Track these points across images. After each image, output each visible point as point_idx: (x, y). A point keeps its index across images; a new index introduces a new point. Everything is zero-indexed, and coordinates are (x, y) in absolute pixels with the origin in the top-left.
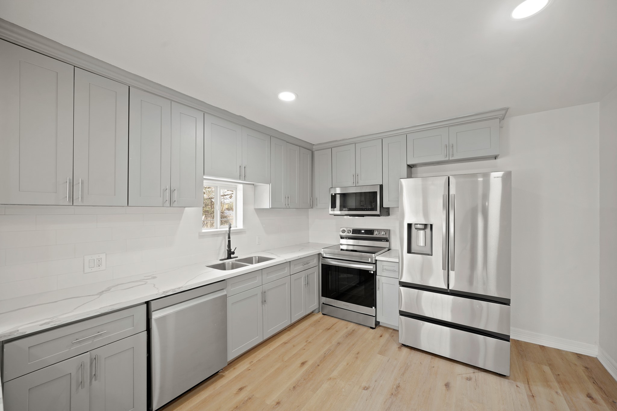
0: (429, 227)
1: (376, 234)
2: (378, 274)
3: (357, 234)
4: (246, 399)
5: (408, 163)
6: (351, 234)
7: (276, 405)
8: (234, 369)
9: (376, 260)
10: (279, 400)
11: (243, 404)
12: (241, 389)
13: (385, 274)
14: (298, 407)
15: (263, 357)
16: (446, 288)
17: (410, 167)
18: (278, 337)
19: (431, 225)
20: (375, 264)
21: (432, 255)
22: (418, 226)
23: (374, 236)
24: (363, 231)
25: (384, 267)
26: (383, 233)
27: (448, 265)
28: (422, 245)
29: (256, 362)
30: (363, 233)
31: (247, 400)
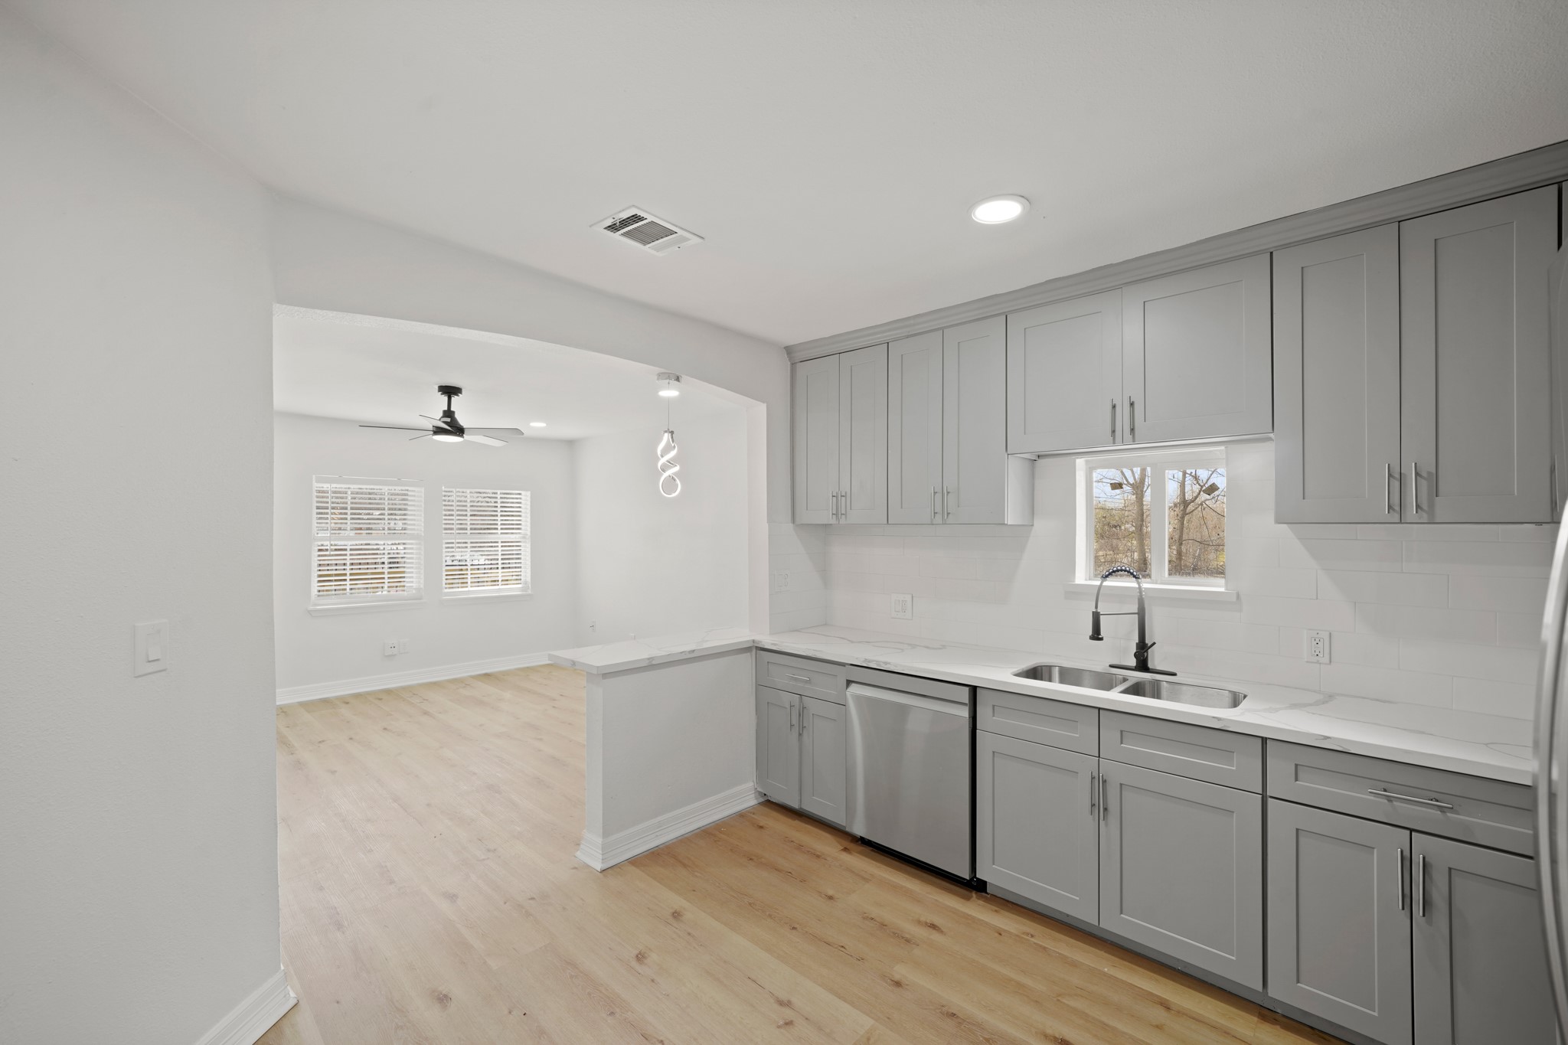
4: (907, 936)
7: (893, 981)
8: (996, 911)
10: (907, 985)
11: (893, 933)
12: (933, 926)
14: (888, 1018)
15: (1058, 953)
18: (1189, 987)
29: (1035, 943)
31: (903, 938)
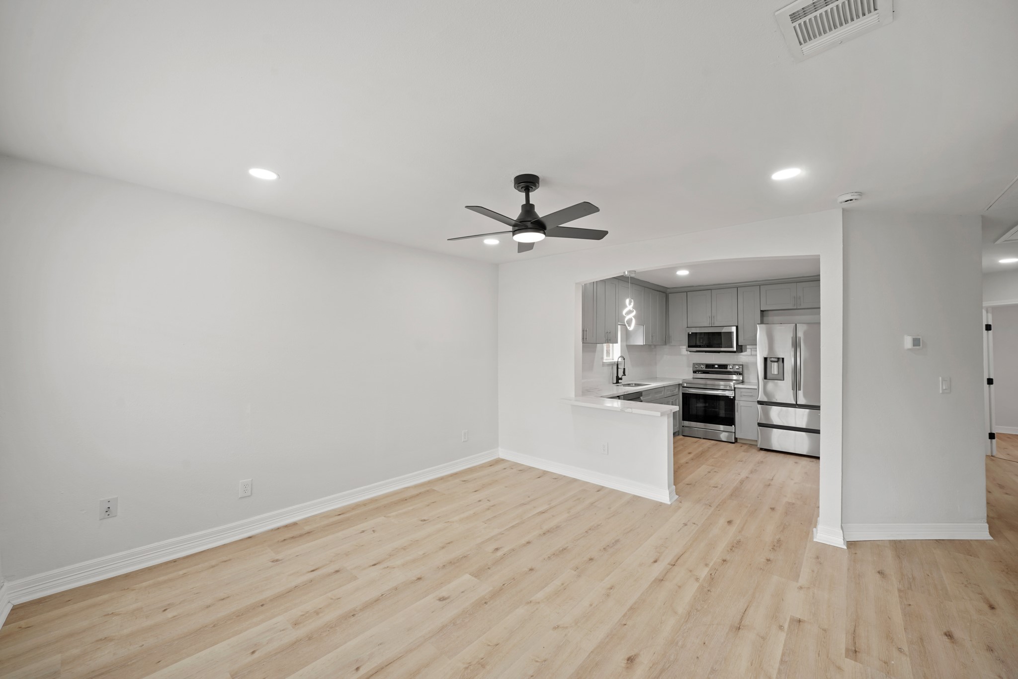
0: (781, 360)
1: (729, 368)
2: (736, 399)
3: (709, 368)
5: (761, 309)
6: (704, 369)
9: (735, 388)
13: (743, 399)
16: (795, 403)
17: (762, 311)
19: (783, 359)
20: (734, 390)
21: (784, 380)
22: (773, 359)
23: (728, 370)
24: (716, 366)
25: (743, 394)
26: (737, 367)
27: (796, 386)
28: (776, 373)
30: (716, 368)
